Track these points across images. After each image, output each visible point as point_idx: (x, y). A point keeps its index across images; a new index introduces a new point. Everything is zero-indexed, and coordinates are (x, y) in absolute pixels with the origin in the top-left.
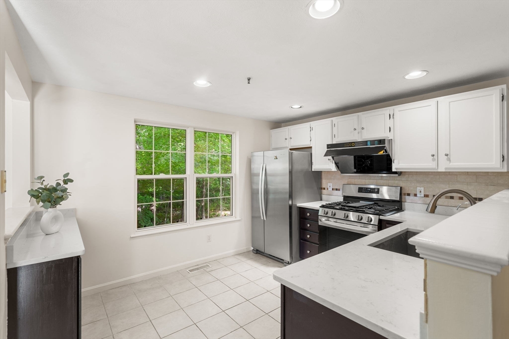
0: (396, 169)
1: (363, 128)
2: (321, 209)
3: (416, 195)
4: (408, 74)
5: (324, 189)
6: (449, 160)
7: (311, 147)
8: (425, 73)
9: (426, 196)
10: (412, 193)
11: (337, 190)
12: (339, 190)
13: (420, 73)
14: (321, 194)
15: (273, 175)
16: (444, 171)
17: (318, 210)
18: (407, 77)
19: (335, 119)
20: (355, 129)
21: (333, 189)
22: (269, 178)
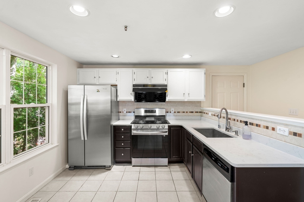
0: (168, 100)
1: (152, 78)
2: (133, 125)
3: (171, 112)
4: (183, 56)
5: (120, 112)
6: (189, 96)
7: (117, 85)
8: (190, 56)
9: (175, 112)
10: (169, 111)
11: (129, 112)
12: (131, 112)
13: (188, 56)
14: (119, 116)
15: (92, 104)
16: (187, 101)
17: (131, 126)
18: (183, 57)
19: (135, 70)
20: (148, 77)
21: (127, 112)
22: (89, 106)
